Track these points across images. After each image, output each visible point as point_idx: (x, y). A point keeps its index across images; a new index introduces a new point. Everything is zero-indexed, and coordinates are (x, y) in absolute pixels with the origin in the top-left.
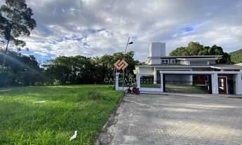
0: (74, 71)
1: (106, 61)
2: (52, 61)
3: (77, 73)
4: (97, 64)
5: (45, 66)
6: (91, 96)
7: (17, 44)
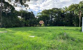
0: (51, 18)
1: (73, 9)
2: (40, 13)
3: (53, 19)
4: (66, 12)
5: (37, 16)
6: (61, 36)
7: (25, 7)
